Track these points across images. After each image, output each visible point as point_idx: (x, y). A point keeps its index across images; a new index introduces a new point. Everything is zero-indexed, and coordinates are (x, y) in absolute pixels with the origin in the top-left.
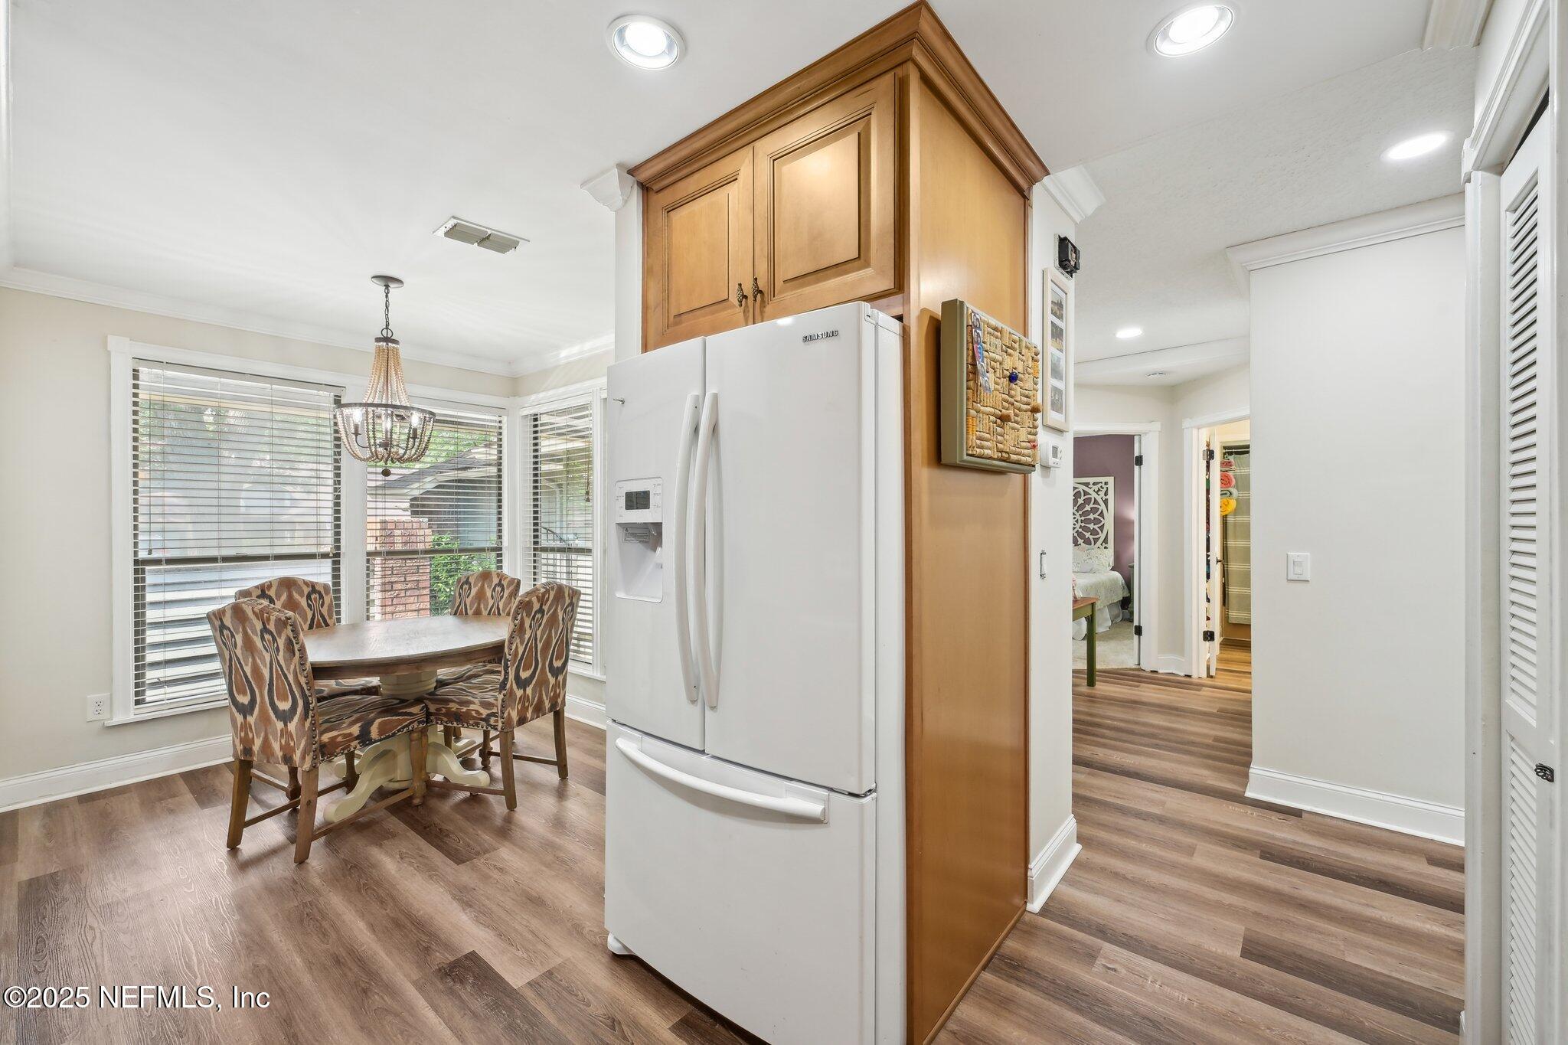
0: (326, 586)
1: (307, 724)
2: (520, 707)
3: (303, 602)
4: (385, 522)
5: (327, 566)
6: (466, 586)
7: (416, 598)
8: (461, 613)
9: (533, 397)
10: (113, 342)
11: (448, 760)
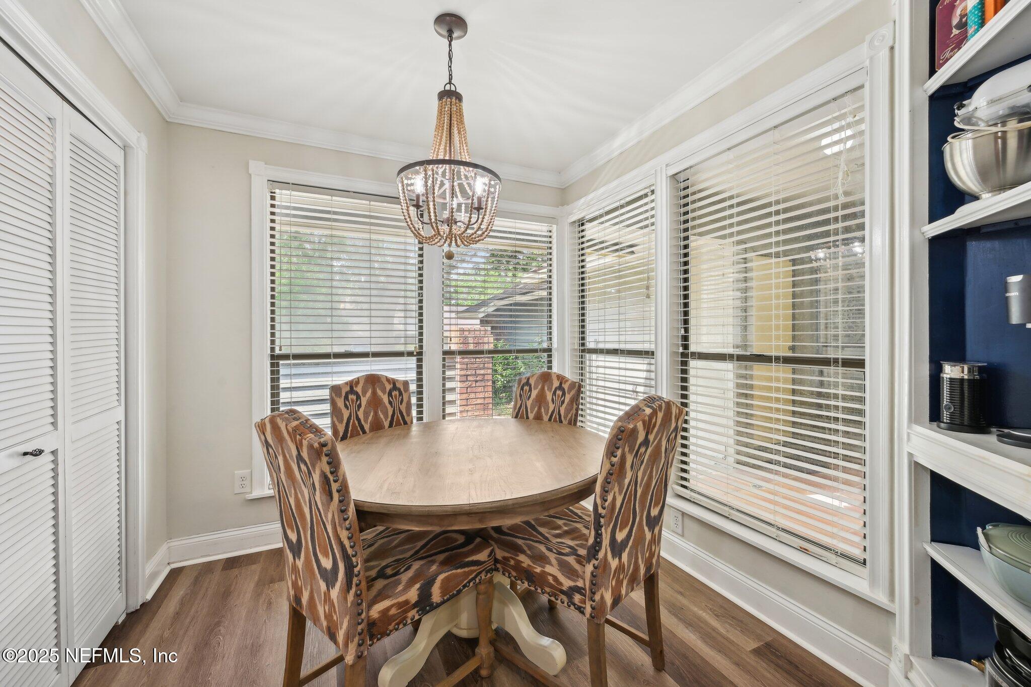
0: (406, 384)
1: (351, 597)
2: (614, 583)
3: (385, 399)
4: (464, 331)
5: (412, 362)
6: (527, 388)
7: (483, 388)
8: (522, 417)
9: (582, 200)
10: (255, 166)
11: (513, 610)
